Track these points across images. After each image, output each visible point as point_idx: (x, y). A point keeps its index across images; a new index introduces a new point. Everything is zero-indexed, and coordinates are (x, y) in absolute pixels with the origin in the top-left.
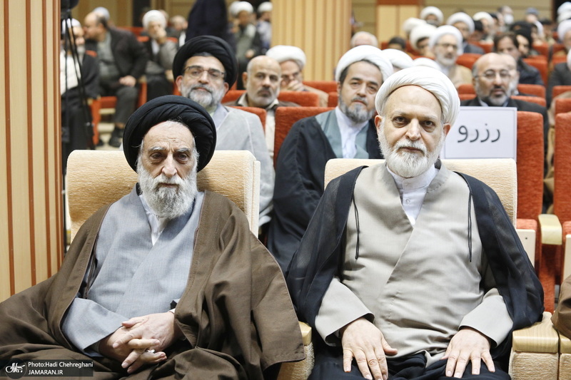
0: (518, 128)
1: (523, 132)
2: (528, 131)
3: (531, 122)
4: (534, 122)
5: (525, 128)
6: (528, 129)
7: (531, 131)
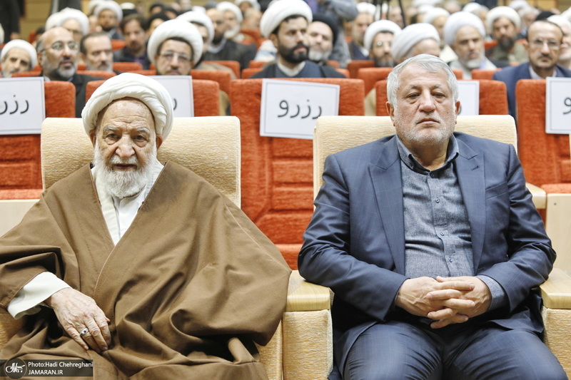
0: (47, 97)
1: (52, 101)
2: (57, 101)
3: (60, 92)
4: (63, 91)
5: (54, 97)
6: (57, 98)
7: (61, 100)
